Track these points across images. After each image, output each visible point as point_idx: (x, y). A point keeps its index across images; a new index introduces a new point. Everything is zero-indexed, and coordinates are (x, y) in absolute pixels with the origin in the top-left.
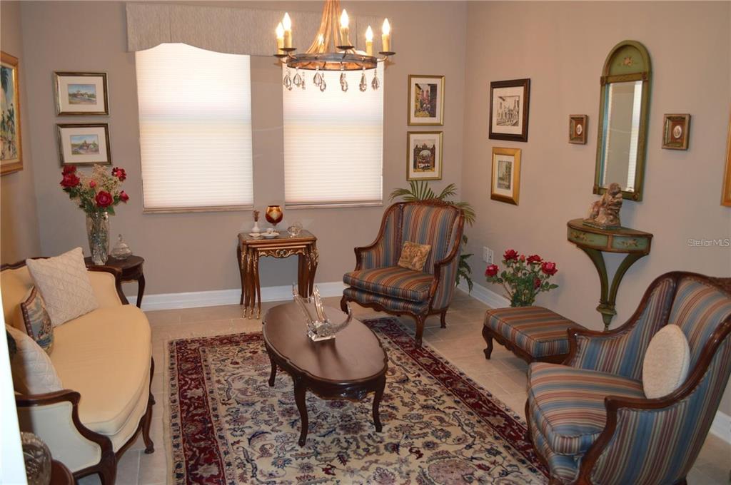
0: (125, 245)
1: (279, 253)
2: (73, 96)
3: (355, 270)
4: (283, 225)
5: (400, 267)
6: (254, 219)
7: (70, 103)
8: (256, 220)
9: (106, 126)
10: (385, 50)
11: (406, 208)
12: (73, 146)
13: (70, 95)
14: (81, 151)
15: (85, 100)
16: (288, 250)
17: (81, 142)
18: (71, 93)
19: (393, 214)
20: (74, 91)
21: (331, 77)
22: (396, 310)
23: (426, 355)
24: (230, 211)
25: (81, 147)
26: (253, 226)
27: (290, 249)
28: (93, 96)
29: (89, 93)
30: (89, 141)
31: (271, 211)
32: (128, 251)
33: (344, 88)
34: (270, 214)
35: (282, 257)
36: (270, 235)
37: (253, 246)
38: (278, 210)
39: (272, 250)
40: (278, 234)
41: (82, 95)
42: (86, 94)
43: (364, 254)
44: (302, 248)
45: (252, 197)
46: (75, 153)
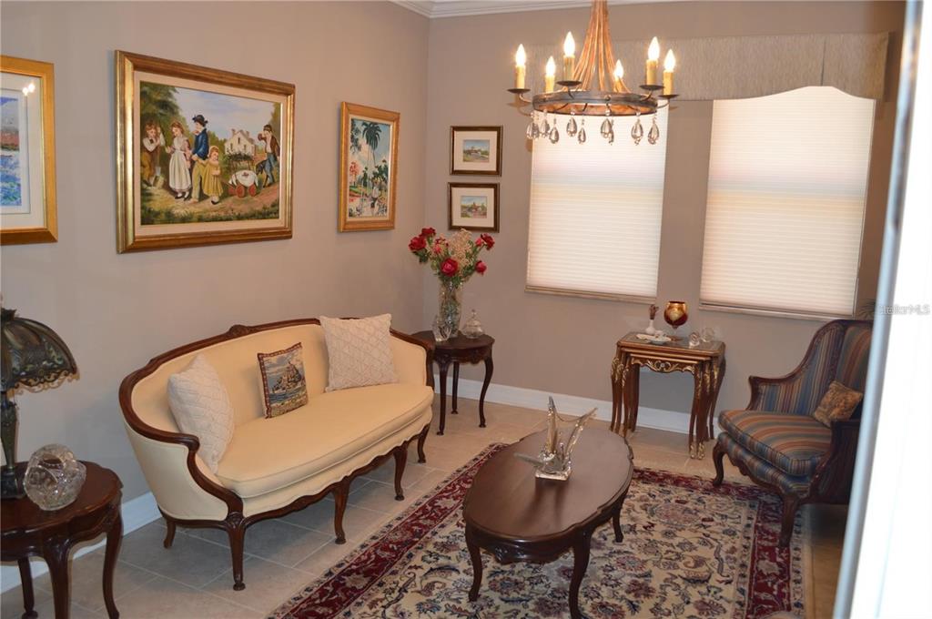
0: (476, 323)
1: (658, 365)
2: (467, 153)
3: (747, 409)
4: (683, 330)
5: (815, 419)
6: (649, 316)
7: (464, 160)
8: (652, 318)
9: (495, 187)
10: (649, 82)
11: (850, 330)
12: (463, 207)
13: (465, 152)
14: (469, 214)
15: (477, 158)
16: (673, 363)
17: (470, 204)
18: (466, 149)
19: (827, 335)
20: (468, 147)
21: (591, 124)
22: (762, 479)
23: (779, 560)
24: (624, 302)
25: (470, 209)
26: (648, 326)
27: (675, 363)
28: (486, 153)
29: (483, 150)
30: (478, 203)
31: (670, 308)
32: (480, 330)
33: (582, 138)
34: (668, 312)
35: (662, 371)
36: (658, 340)
37: (627, 350)
38: (680, 309)
39: (650, 360)
40: (670, 340)
41: (476, 152)
42: (479, 150)
43: (764, 388)
44: (691, 365)
45: (656, 288)
46: (464, 215)
